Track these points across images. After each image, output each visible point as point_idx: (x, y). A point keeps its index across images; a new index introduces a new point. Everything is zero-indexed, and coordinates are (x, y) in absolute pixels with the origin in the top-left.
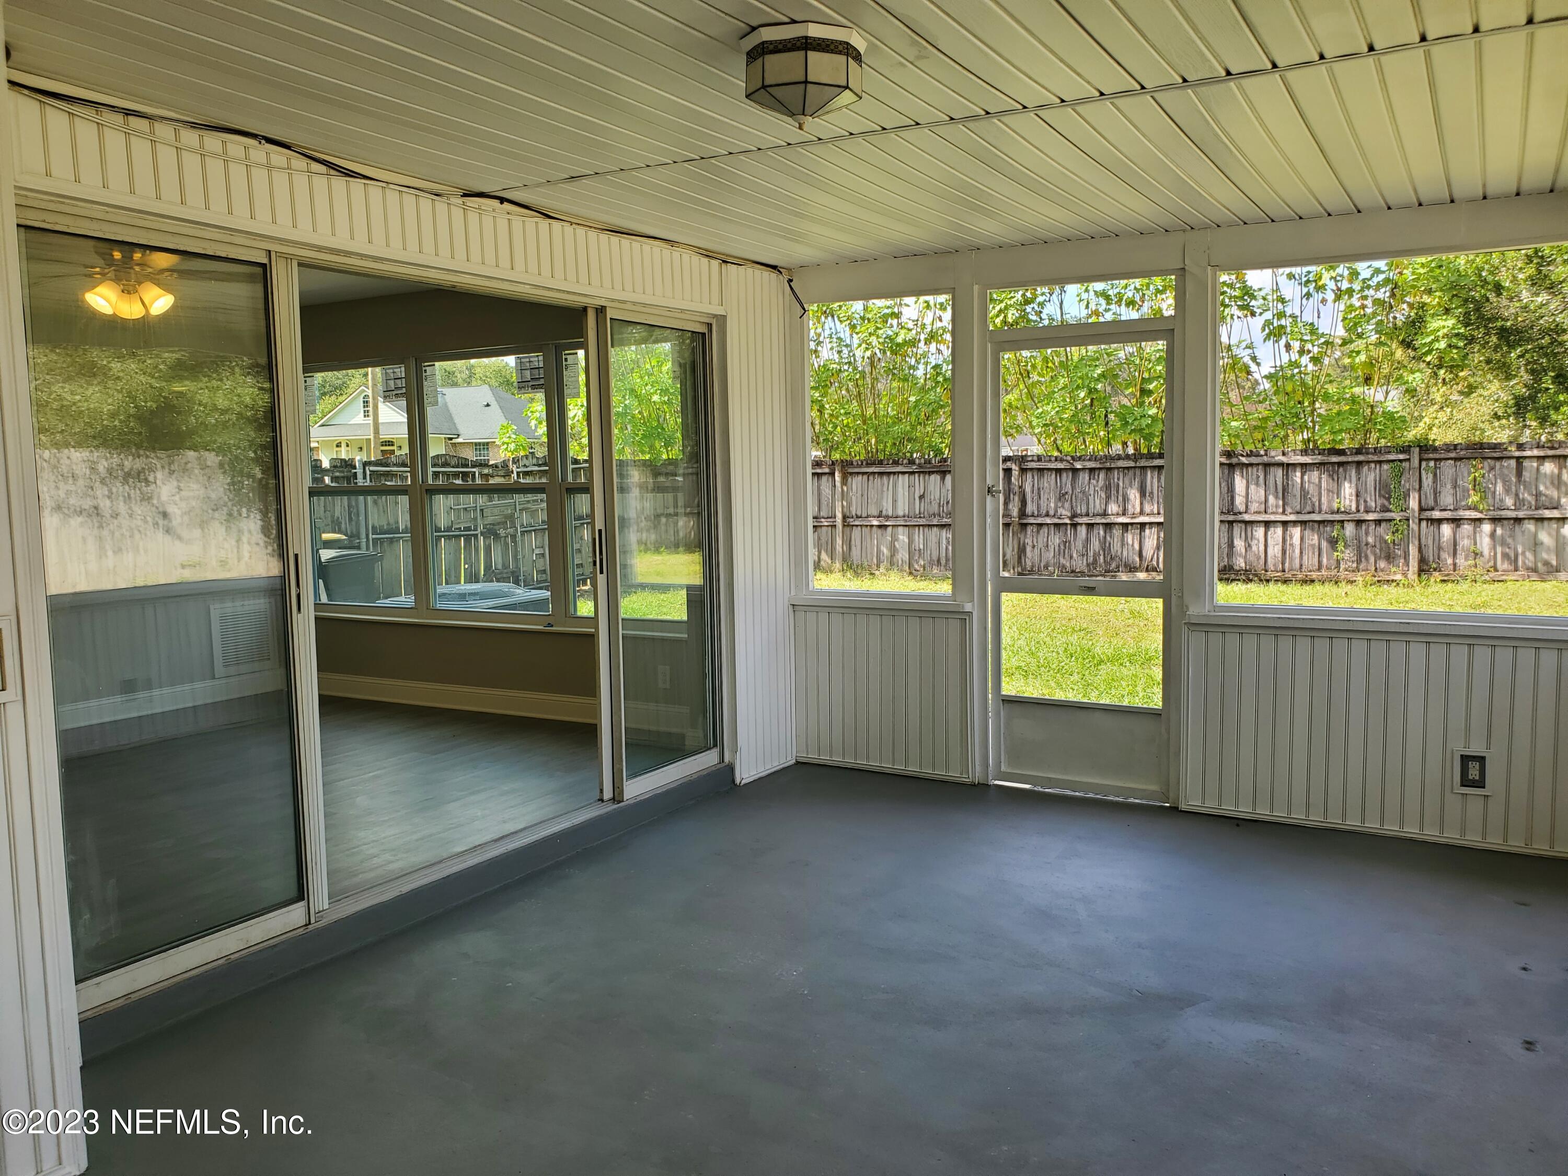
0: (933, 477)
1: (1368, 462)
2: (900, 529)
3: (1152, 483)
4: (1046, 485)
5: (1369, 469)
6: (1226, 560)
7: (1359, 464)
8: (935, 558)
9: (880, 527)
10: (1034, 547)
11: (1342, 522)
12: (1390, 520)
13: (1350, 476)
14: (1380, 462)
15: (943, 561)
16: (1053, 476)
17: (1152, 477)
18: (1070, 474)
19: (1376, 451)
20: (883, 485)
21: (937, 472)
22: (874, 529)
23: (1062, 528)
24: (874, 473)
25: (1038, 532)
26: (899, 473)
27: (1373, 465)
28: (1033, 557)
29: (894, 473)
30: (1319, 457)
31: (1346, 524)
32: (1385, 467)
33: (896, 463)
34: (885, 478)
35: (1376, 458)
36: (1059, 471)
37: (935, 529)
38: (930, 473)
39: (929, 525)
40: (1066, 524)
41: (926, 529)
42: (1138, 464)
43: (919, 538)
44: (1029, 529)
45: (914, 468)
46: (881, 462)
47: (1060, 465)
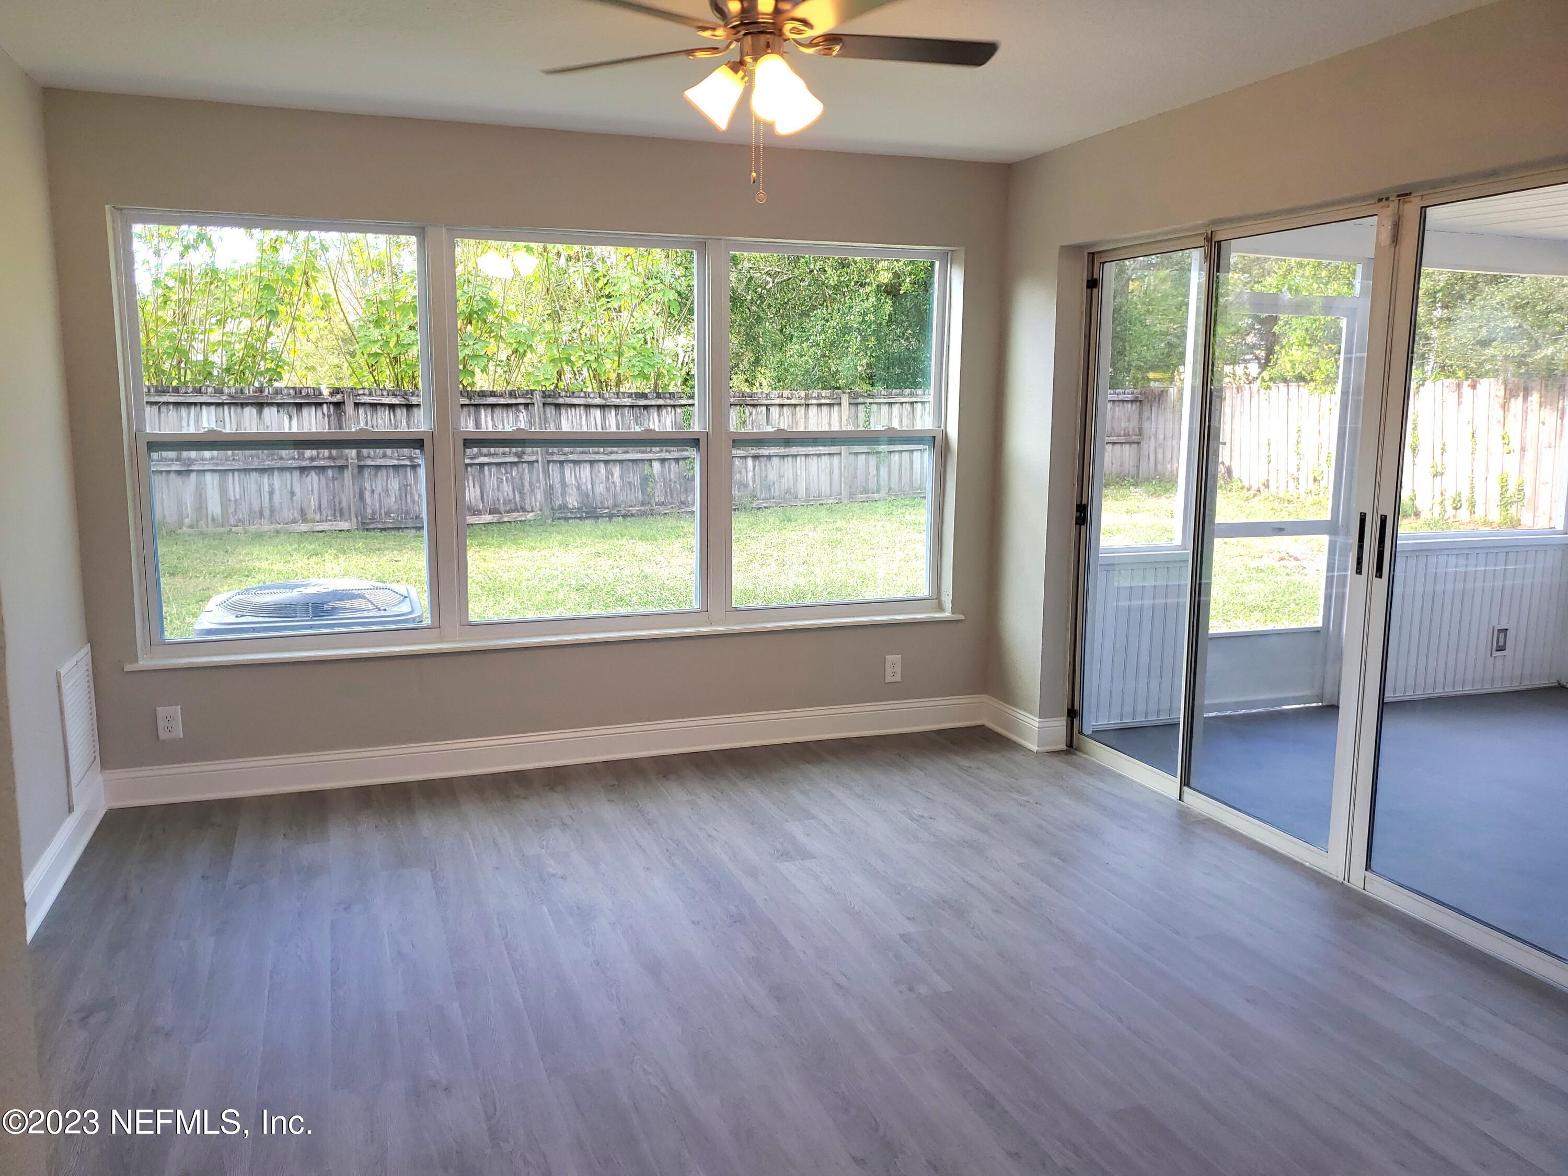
0: (247, 410)
1: (666, 406)
2: (208, 476)
3: (486, 422)
4: (380, 421)
5: (667, 413)
6: (561, 499)
7: (659, 407)
8: (256, 507)
9: (179, 473)
10: (373, 492)
11: (650, 460)
12: (685, 459)
13: (653, 419)
14: (674, 406)
15: (267, 513)
16: (387, 412)
17: (486, 416)
18: (405, 411)
19: (672, 395)
20: (181, 420)
21: (252, 404)
22: (172, 475)
23: (401, 471)
24: (167, 403)
25: (376, 475)
26: (202, 404)
27: (669, 409)
28: (372, 503)
29: (195, 404)
30: (630, 400)
31: (654, 463)
32: (679, 410)
33: (198, 391)
34: (184, 411)
35: (672, 403)
36: (392, 407)
37: (254, 475)
38: (243, 405)
39: (245, 470)
40: (405, 466)
41: (242, 476)
42: (473, 402)
43: (234, 485)
44: (366, 473)
45: (224, 398)
46: (176, 390)
47: (395, 401)
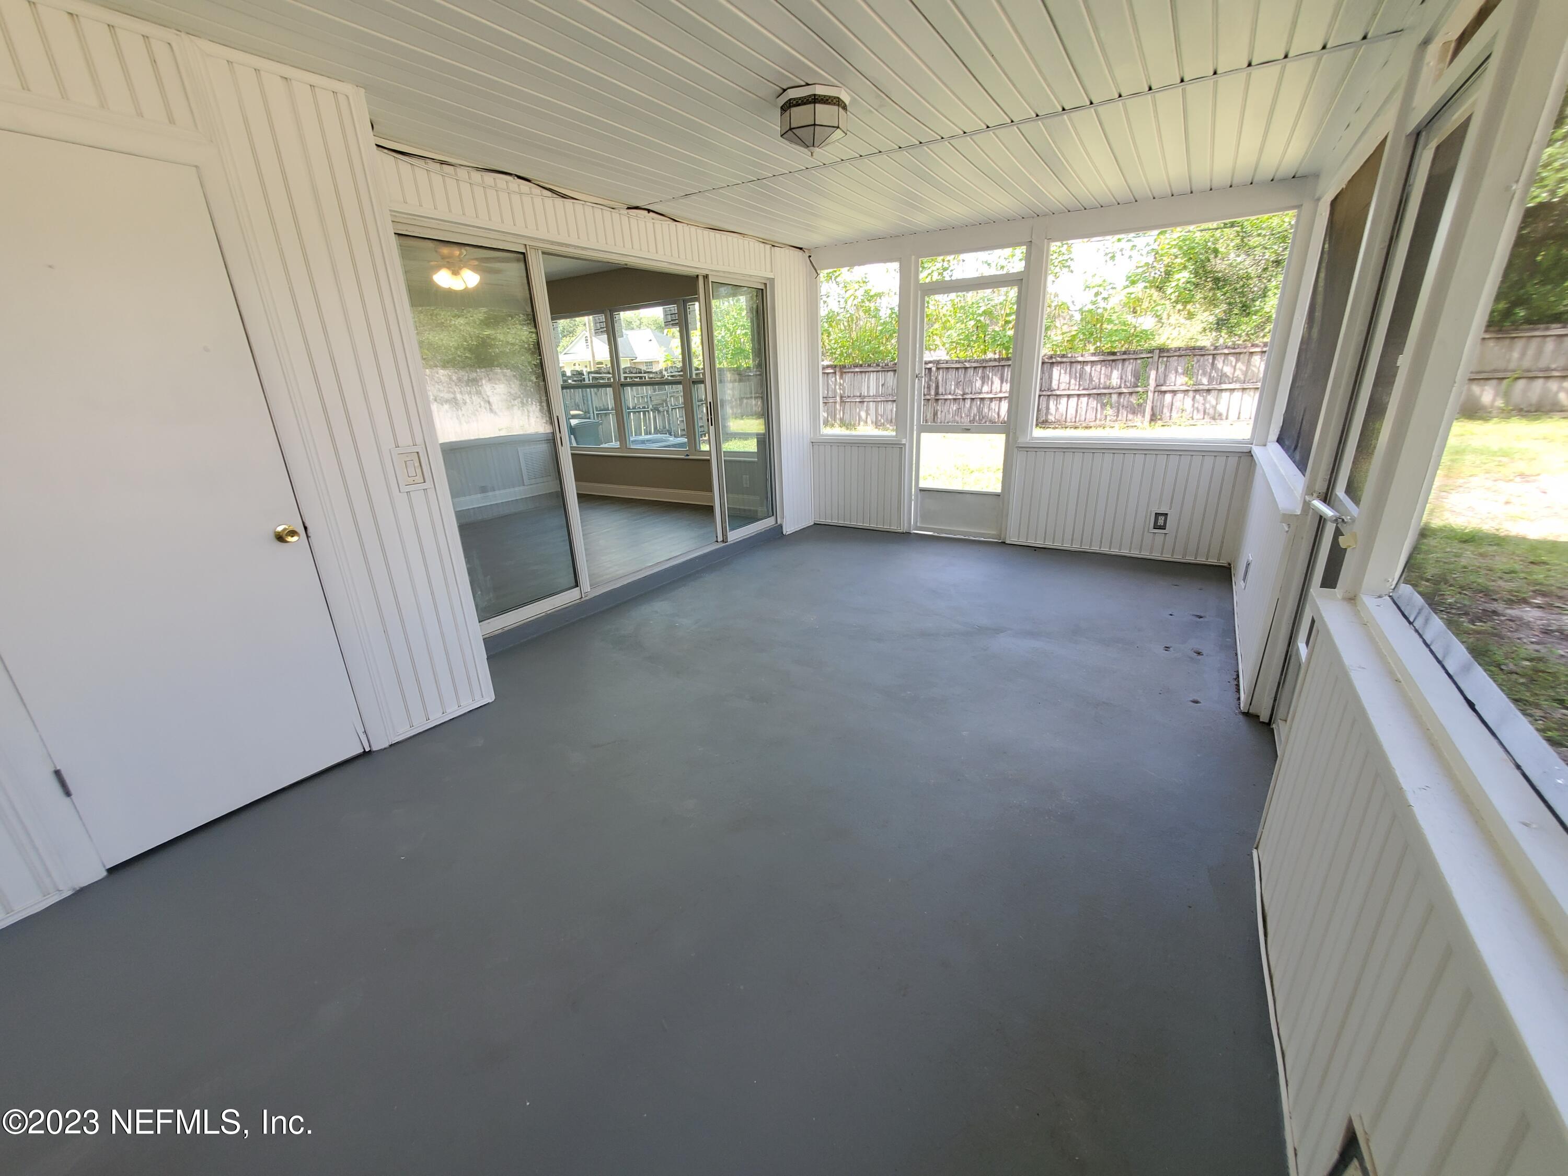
0: (889, 373)
1: (1129, 359)
2: (871, 403)
3: (1007, 375)
4: (950, 377)
5: (1129, 363)
6: (1044, 416)
7: (1124, 360)
8: (889, 418)
9: (860, 402)
10: (942, 412)
11: (1111, 394)
12: (1138, 392)
13: (1118, 368)
14: (1136, 359)
15: (894, 421)
16: (954, 372)
17: (1008, 372)
18: (964, 371)
19: (1135, 352)
20: (862, 379)
21: (891, 371)
22: (857, 403)
23: (958, 401)
24: (857, 372)
25: (945, 403)
26: (871, 371)
27: (1132, 361)
28: (941, 417)
29: (868, 372)
30: (1102, 357)
31: (1113, 396)
32: (1139, 361)
33: (869, 366)
34: (863, 374)
35: (1134, 357)
36: (957, 369)
37: (890, 403)
38: (888, 371)
39: (887, 401)
40: (960, 399)
41: (885, 403)
42: (1000, 364)
43: (881, 408)
44: (940, 402)
45: (879, 369)
46: (861, 366)
47: (958, 366)
